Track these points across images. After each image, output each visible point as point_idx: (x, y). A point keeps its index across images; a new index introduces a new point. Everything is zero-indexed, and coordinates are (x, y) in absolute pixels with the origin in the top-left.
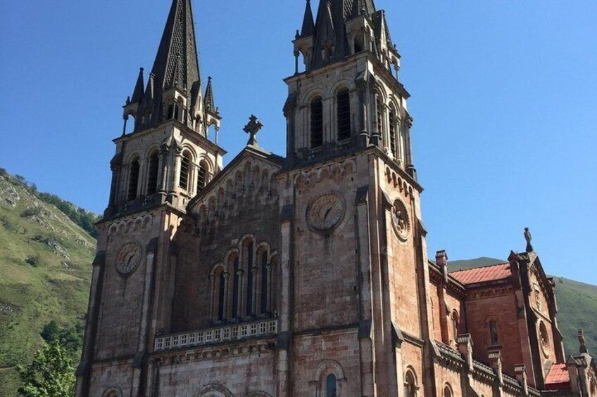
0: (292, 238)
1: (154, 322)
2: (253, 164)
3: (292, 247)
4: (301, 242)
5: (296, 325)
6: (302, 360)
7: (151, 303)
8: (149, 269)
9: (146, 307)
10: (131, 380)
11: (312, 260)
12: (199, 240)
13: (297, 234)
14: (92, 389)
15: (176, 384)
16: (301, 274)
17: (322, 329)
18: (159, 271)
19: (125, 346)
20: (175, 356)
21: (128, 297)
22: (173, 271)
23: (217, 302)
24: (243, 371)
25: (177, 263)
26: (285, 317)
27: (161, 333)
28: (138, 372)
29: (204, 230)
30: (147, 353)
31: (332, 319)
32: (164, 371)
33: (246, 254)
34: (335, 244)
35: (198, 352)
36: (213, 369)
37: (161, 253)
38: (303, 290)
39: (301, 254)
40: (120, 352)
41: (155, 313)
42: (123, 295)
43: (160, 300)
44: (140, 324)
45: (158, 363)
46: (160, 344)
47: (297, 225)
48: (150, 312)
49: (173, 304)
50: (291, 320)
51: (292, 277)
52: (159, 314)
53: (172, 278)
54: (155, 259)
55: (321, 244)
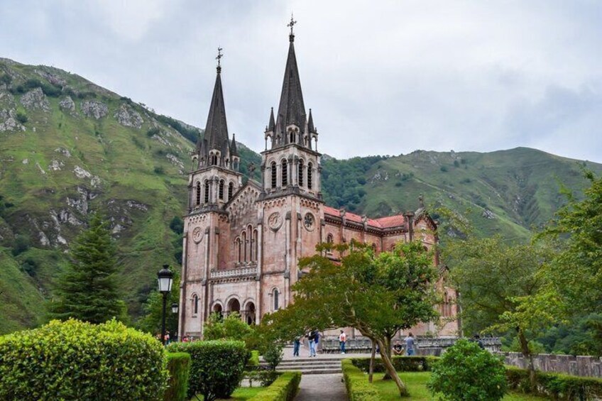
0: (262, 232)
1: (210, 266)
2: (251, 189)
3: (262, 236)
4: (266, 234)
5: (264, 270)
6: (266, 284)
7: (208, 257)
8: (207, 242)
9: (206, 258)
10: (202, 290)
11: (270, 242)
12: (229, 224)
13: (264, 230)
14: (187, 293)
15: (220, 292)
16: (266, 248)
17: (273, 273)
18: (211, 241)
19: (199, 275)
20: (219, 281)
21: (199, 253)
22: (217, 242)
23: (238, 255)
24: (245, 288)
25: (219, 238)
26: (259, 266)
27: (213, 271)
28: (204, 287)
29: (232, 220)
30: (208, 280)
31: (277, 269)
32: (215, 286)
33: (250, 232)
34: (278, 235)
35: (228, 280)
36: (233, 287)
37: (211, 234)
38: (267, 255)
39: (266, 239)
40: (197, 278)
41: (210, 261)
42: (197, 252)
43: (212, 257)
44: (204, 266)
45: (213, 284)
46: (213, 276)
47: (264, 226)
48: (208, 261)
49: (218, 257)
50: (262, 268)
51: (262, 249)
52: (212, 261)
53: (217, 245)
54: (209, 237)
55: (274, 235)
